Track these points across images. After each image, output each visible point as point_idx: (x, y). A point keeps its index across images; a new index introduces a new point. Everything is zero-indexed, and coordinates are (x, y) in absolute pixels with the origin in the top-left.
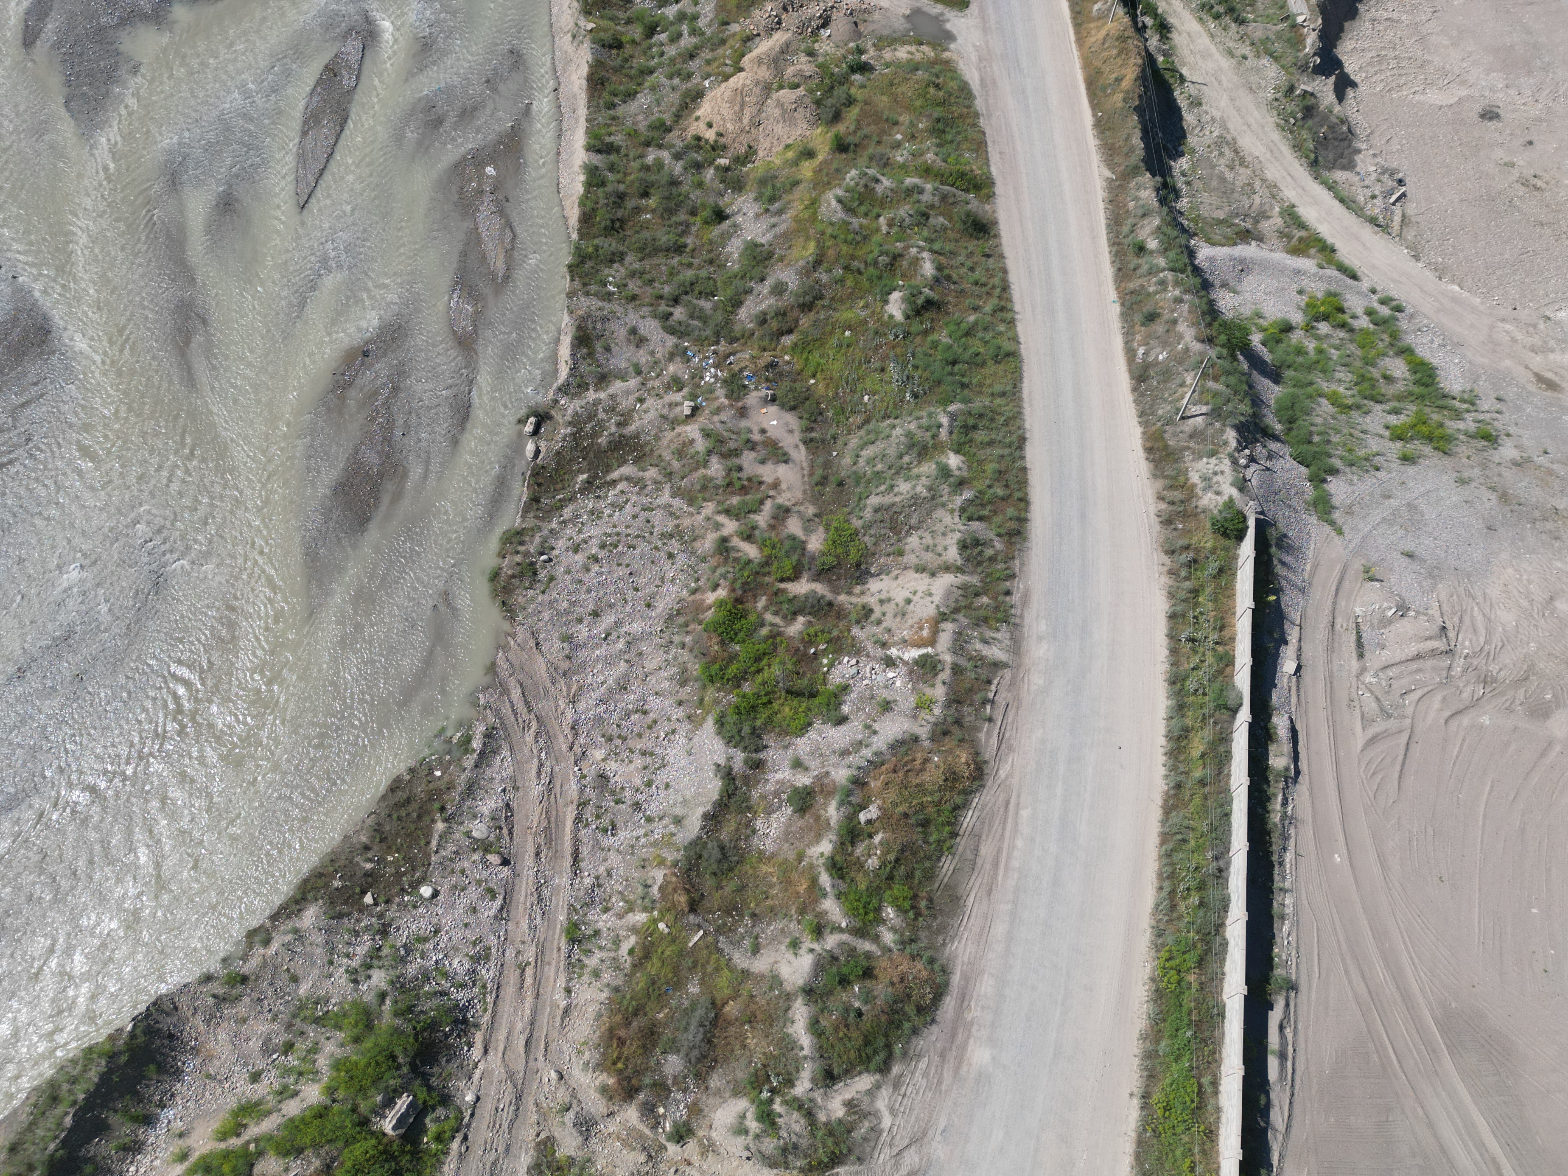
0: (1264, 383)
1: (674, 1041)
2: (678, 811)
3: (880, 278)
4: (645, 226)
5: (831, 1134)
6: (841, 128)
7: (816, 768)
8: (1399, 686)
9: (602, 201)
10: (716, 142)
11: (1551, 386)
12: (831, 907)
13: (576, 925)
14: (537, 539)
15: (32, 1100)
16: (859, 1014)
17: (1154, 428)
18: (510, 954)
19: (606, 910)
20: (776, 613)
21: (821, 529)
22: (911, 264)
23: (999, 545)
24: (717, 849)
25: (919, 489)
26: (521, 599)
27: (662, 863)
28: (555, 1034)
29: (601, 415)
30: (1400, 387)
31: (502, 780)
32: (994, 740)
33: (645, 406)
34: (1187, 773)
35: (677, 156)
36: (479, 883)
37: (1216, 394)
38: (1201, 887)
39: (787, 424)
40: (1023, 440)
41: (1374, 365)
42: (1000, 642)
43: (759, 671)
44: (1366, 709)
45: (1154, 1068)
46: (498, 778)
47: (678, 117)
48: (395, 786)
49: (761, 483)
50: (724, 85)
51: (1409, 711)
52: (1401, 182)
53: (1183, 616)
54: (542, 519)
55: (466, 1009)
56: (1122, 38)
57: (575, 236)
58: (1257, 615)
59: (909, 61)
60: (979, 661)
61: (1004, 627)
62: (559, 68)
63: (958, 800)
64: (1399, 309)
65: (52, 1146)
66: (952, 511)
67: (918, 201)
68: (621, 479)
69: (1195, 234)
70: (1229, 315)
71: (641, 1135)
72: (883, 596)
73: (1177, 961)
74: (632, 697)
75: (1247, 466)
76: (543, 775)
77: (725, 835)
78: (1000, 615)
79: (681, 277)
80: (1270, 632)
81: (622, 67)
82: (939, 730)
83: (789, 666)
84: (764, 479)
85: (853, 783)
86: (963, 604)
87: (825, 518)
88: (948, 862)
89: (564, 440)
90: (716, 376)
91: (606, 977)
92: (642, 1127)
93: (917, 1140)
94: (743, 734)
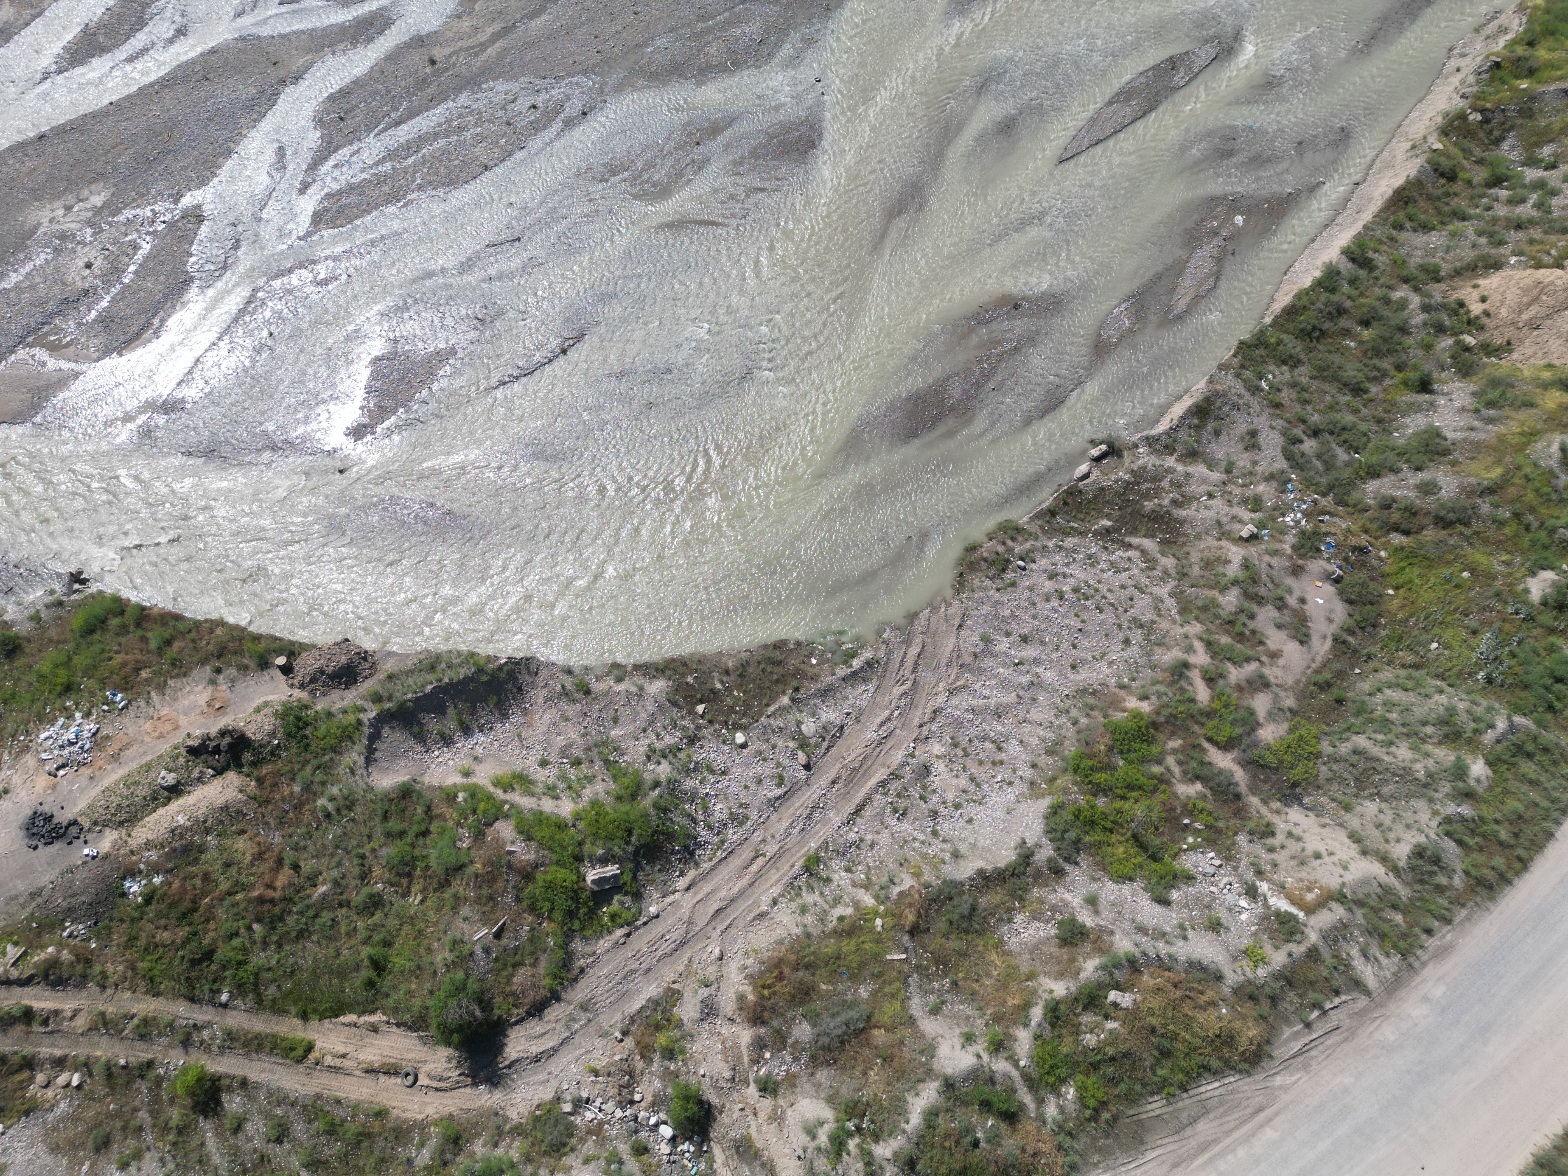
1: (818, 1015)
2: (963, 848)
3: (1545, 547)
4: (1342, 351)
7: (1105, 919)
9: (1319, 305)
10: (1477, 318)
12: (1023, 1039)
13: (818, 860)
14: (1028, 545)
15: (422, 657)
16: (976, 1144)
18: (758, 836)
19: (848, 870)
20: (1180, 763)
21: (1286, 726)
23: (1458, 881)
24: (968, 905)
25: (1418, 766)
26: (976, 582)
27: (917, 875)
28: (741, 924)
29: (1165, 484)
31: (853, 706)
32: (1296, 1046)
33: (1210, 502)
35: (1426, 308)
36: (778, 765)
39: (1332, 611)
42: (1381, 967)
43: (1123, 798)
46: (851, 701)
47: (1457, 273)
48: (780, 645)
49: (1261, 643)
50: (1530, 271)
54: (1045, 532)
55: (699, 845)
57: (1268, 320)
60: (1343, 965)
61: (1397, 958)
62: (1378, 165)
63: (1215, 1064)
65: (410, 696)
66: (1435, 813)
68: (1137, 548)
71: (740, 1058)
72: (1297, 831)
74: (999, 728)
76: (885, 728)
77: (984, 901)
78: (1402, 944)
79: (1338, 416)
81: (1439, 198)
82: (1249, 989)
83: (1154, 816)
84: (1268, 642)
85: (1129, 961)
86: (1372, 903)
87: (1297, 719)
88: (1159, 1104)
89: (1116, 482)
90: (1298, 522)
91: (809, 919)
92: (745, 1052)
94: (1066, 836)
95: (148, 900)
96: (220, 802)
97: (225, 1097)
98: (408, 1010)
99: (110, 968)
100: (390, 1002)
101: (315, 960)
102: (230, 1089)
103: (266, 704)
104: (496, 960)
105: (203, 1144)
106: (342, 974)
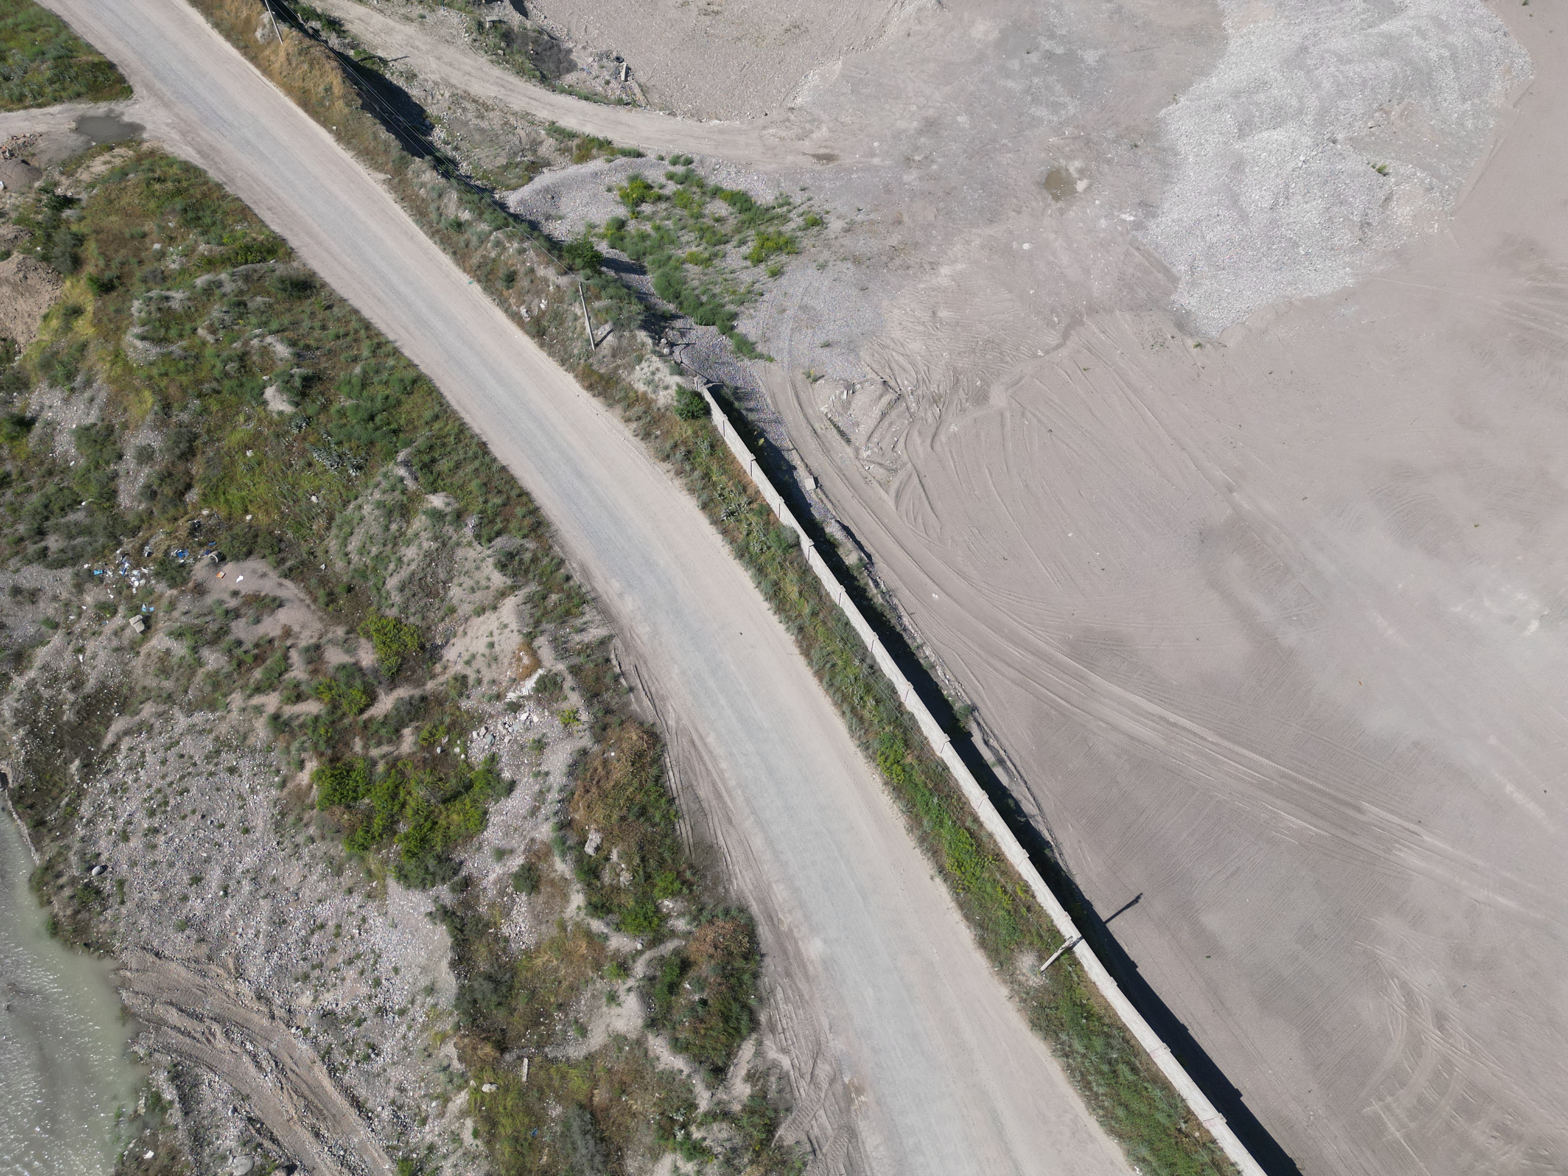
0: (633, 278)
2: (424, 982)
3: (241, 385)
5: (753, 1112)
6: (90, 269)
7: (518, 844)
8: (886, 444)
11: (829, 158)
12: (619, 942)
13: (405, 1160)
14: (73, 859)
16: (704, 1002)
17: (580, 368)
19: (424, 1122)
20: (379, 744)
21: (363, 641)
22: (262, 355)
23: (531, 545)
24: (485, 983)
25: (426, 545)
26: (103, 928)
27: (444, 1038)
29: (46, 693)
30: (732, 222)
31: (225, 1103)
32: (646, 702)
33: (88, 653)
34: (800, 615)
37: (607, 310)
38: (868, 689)
39: (254, 571)
40: (483, 445)
41: (702, 216)
42: (592, 622)
43: (403, 805)
44: (878, 477)
45: (932, 845)
46: (219, 1105)
49: (271, 641)
51: (905, 457)
52: (618, 59)
53: (712, 500)
54: (63, 836)
56: (304, 52)
58: (762, 461)
59: (112, 170)
60: (587, 649)
61: (586, 608)
63: (654, 771)
64: (689, 162)
66: (470, 544)
67: (224, 295)
68: (119, 738)
69: (494, 189)
70: (568, 239)
72: (466, 657)
73: (892, 757)
74: (297, 924)
75: (672, 353)
76: (264, 1063)
77: (483, 966)
78: (576, 601)
79: (28, 507)
80: (779, 468)
82: (598, 731)
83: (428, 779)
84: (271, 635)
85: (561, 829)
86: (539, 614)
87: (358, 629)
88: (682, 825)
89: (23, 745)
90: (143, 576)
91: (470, 1175)
93: (817, 1054)
94: (431, 869)
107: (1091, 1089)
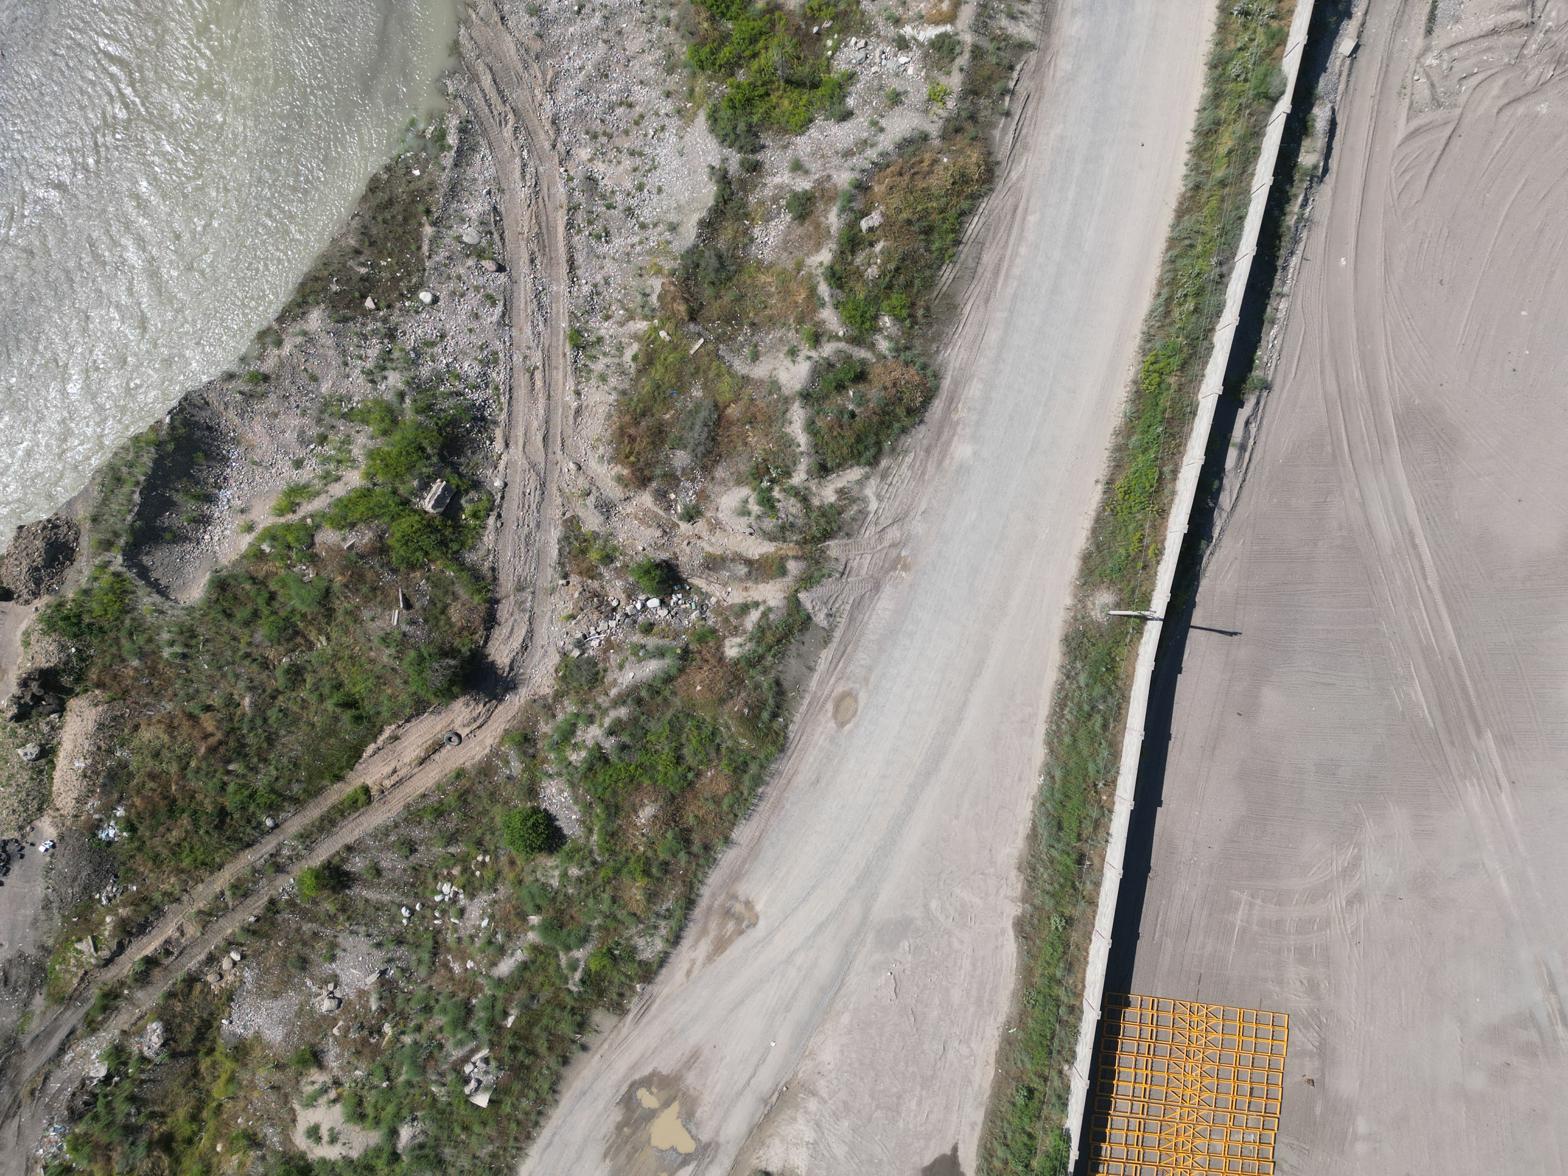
1: (681, 439)
2: (673, 217)
5: (824, 515)
7: (817, 170)
8: (1460, 68)
12: (829, 317)
13: (578, 333)
15: (99, 480)
16: (853, 415)
18: (517, 358)
19: (607, 318)
24: (714, 258)
27: (659, 272)
28: (570, 432)
31: (485, 182)
32: (1009, 138)
34: (1208, 173)
36: (477, 289)
38: (1198, 294)
42: (1029, 17)
43: (755, 55)
44: (1416, 97)
45: (1122, 459)
46: (481, 178)
48: (374, 186)
51: (1462, 99)
55: (482, 408)
60: (1003, 40)
63: (965, 205)
65: (129, 518)
71: (656, 515)
73: (1161, 365)
74: (615, 86)
76: (528, 177)
77: (722, 244)
82: (951, 126)
83: (789, 49)
85: (856, 187)
88: (949, 270)
91: (613, 381)
92: (656, 509)
93: (898, 520)
94: (738, 132)
95: (131, 828)
96: (91, 727)
97: (347, 867)
98: (404, 706)
99: (165, 887)
100: (385, 714)
101: (301, 744)
102: (344, 861)
103: (27, 634)
104: (426, 621)
105: (367, 901)
106: (331, 732)
107: (1062, 710)
